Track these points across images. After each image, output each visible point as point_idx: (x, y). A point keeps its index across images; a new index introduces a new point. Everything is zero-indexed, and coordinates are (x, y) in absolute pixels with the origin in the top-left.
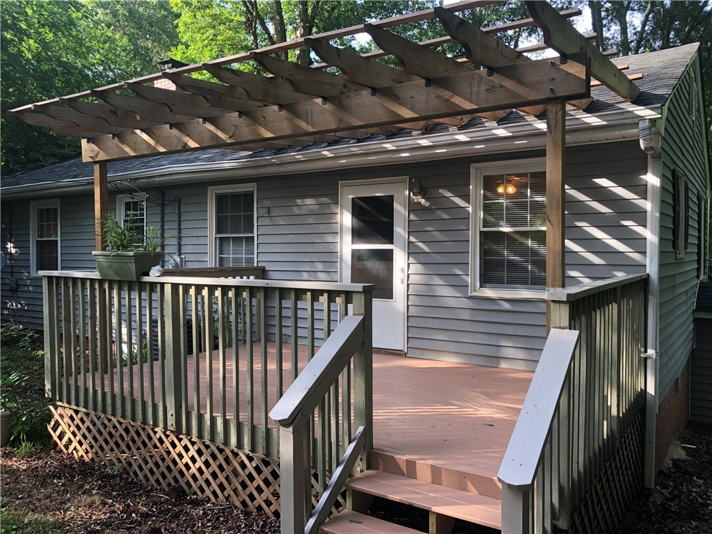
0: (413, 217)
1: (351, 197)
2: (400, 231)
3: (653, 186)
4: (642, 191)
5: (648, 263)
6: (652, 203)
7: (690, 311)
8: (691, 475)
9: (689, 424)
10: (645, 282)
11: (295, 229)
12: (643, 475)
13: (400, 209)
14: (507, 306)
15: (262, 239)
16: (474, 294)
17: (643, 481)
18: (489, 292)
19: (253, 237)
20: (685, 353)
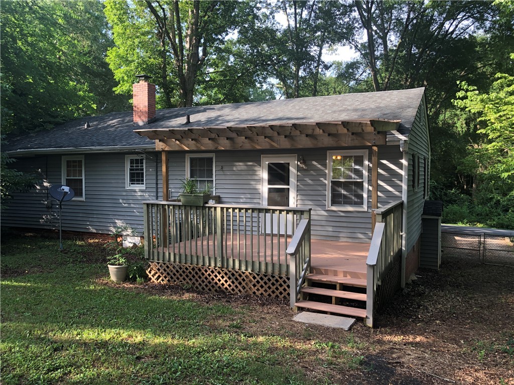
0: (299, 174)
1: (267, 163)
2: (293, 180)
3: (405, 166)
4: (400, 166)
5: (403, 196)
6: (405, 172)
7: (420, 215)
8: (419, 285)
9: (419, 269)
10: (402, 204)
11: (234, 177)
12: (400, 282)
13: (293, 170)
14: (342, 214)
15: (218, 182)
16: (329, 209)
17: (400, 284)
18: (334, 208)
19: (213, 180)
20: (418, 234)
